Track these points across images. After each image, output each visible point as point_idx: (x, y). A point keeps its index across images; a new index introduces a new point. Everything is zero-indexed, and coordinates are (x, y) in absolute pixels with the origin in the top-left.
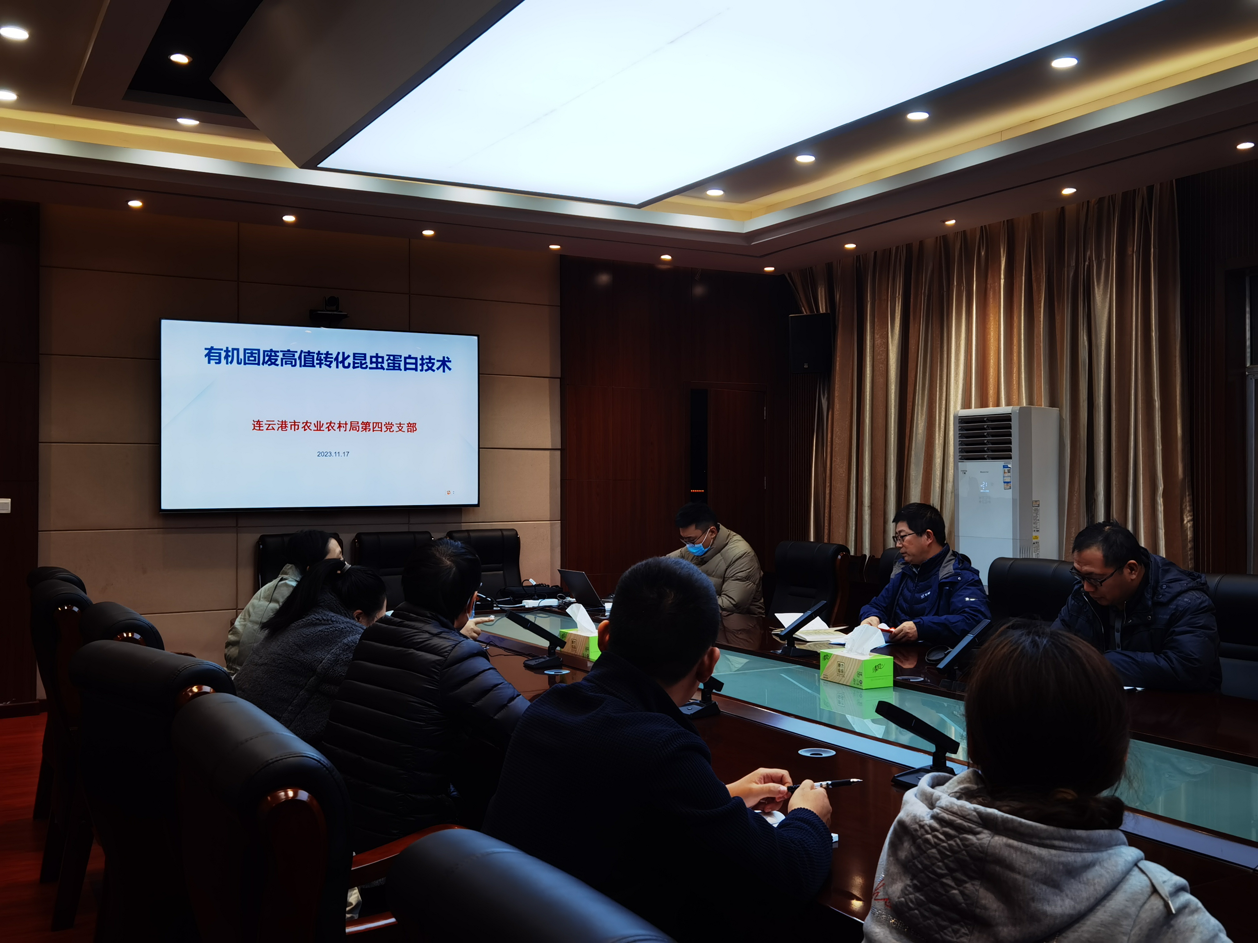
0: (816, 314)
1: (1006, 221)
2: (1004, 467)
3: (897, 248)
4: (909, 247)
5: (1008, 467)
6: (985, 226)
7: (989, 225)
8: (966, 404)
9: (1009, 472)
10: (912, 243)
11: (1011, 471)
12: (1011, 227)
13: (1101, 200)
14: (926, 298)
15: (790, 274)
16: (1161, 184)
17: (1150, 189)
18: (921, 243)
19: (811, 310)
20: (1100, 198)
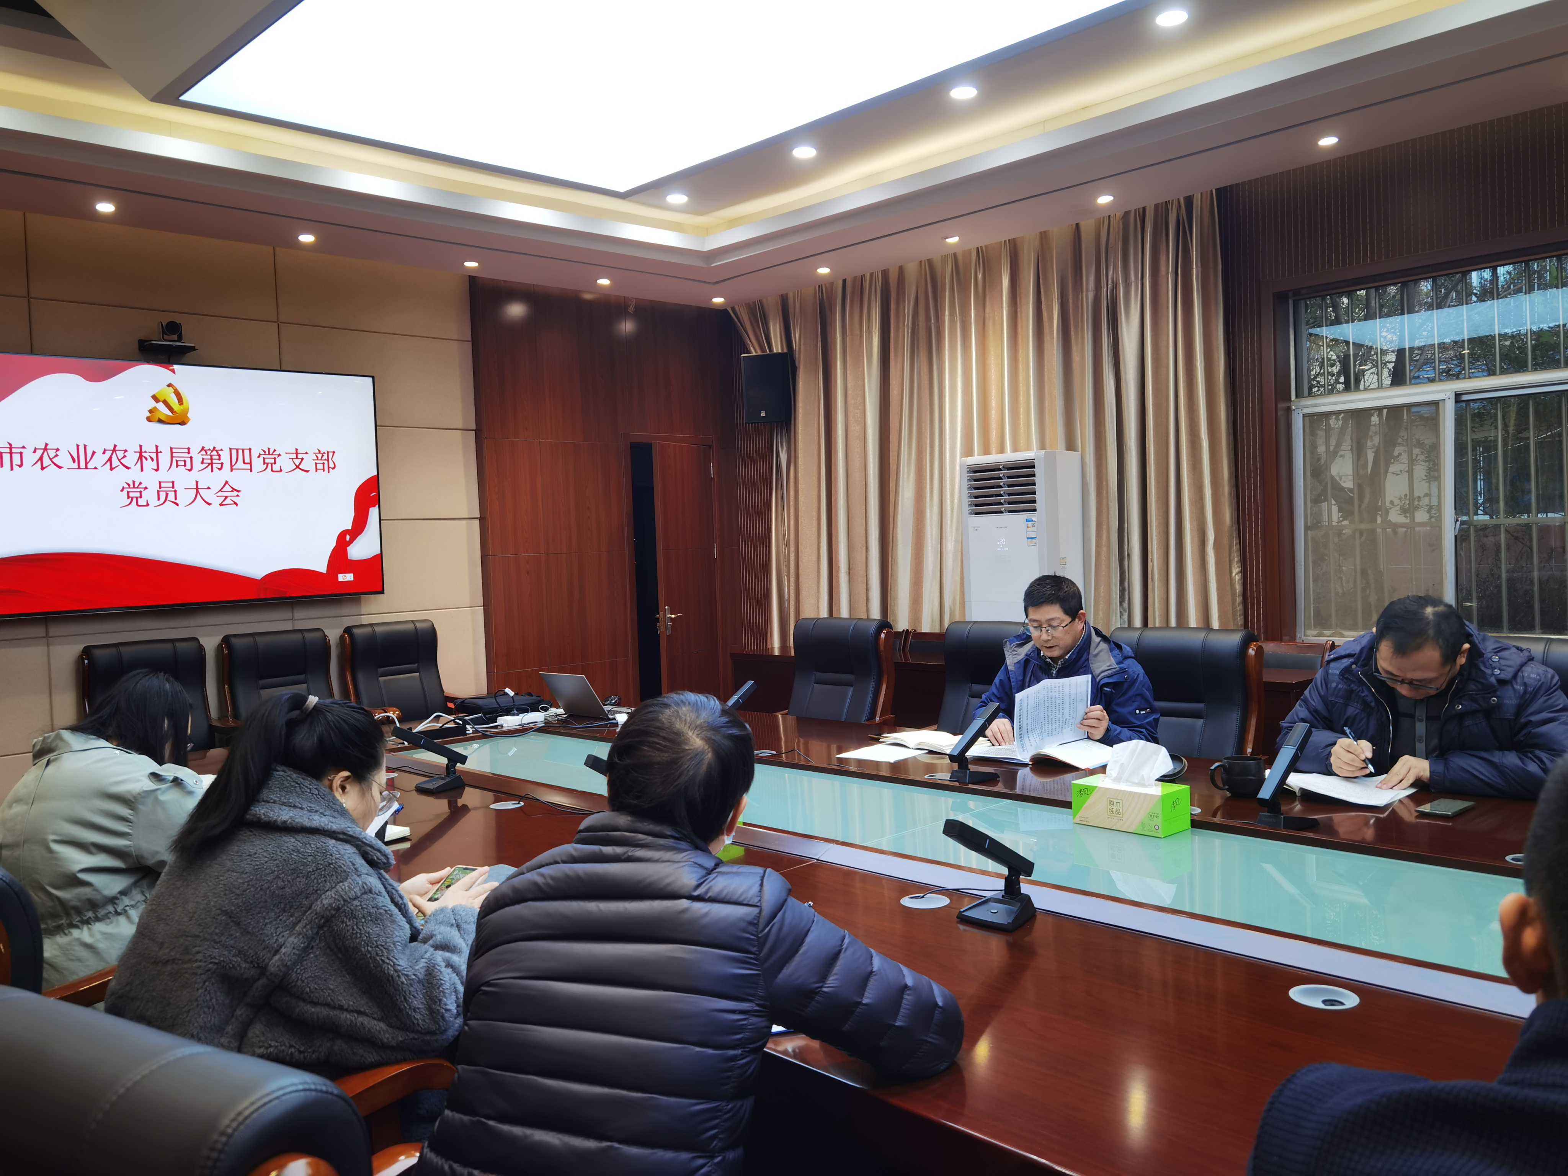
0: (768, 355)
1: (1008, 241)
2: (1027, 521)
3: (872, 274)
4: (885, 274)
5: (1033, 521)
6: (981, 247)
7: (985, 246)
8: (968, 451)
9: (1033, 526)
10: (889, 269)
11: (1036, 525)
12: (1014, 249)
13: (1127, 214)
14: (910, 331)
15: (733, 309)
16: (1201, 193)
17: (1189, 200)
18: (901, 269)
19: (762, 349)
20: (1125, 212)
